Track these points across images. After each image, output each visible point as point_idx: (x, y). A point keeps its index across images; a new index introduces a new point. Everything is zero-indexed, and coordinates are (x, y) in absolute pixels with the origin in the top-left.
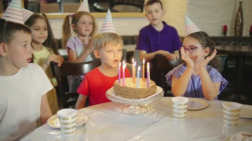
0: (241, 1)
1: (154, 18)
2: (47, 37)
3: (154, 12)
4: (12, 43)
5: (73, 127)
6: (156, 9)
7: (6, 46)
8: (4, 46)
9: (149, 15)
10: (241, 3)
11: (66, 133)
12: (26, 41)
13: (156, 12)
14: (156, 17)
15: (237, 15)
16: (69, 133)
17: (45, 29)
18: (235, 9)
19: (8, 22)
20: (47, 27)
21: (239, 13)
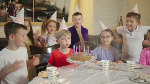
0: (121, 16)
1: (78, 23)
2: (30, 30)
3: (78, 20)
4: (17, 34)
5: (55, 76)
6: (79, 18)
7: (13, 36)
8: (12, 36)
9: (76, 21)
10: (121, 17)
11: (51, 79)
12: (24, 34)
13: (79, 20)
14: (79, 23)
15: (120, 23)
16: (53, 79)
17: (29, 26)
18: (118, 20)
19: (16, 23)
20: (29, 25)
21: (120, 22)
